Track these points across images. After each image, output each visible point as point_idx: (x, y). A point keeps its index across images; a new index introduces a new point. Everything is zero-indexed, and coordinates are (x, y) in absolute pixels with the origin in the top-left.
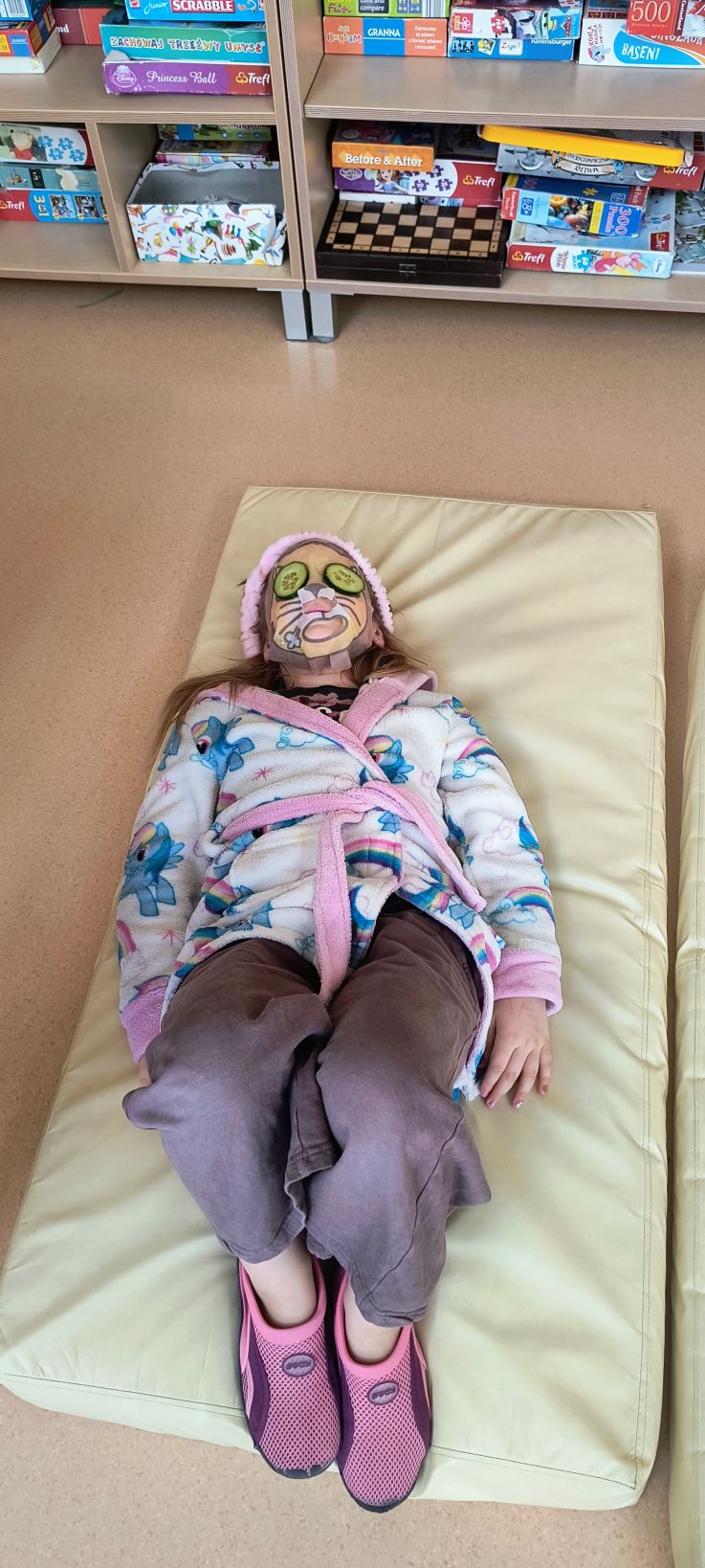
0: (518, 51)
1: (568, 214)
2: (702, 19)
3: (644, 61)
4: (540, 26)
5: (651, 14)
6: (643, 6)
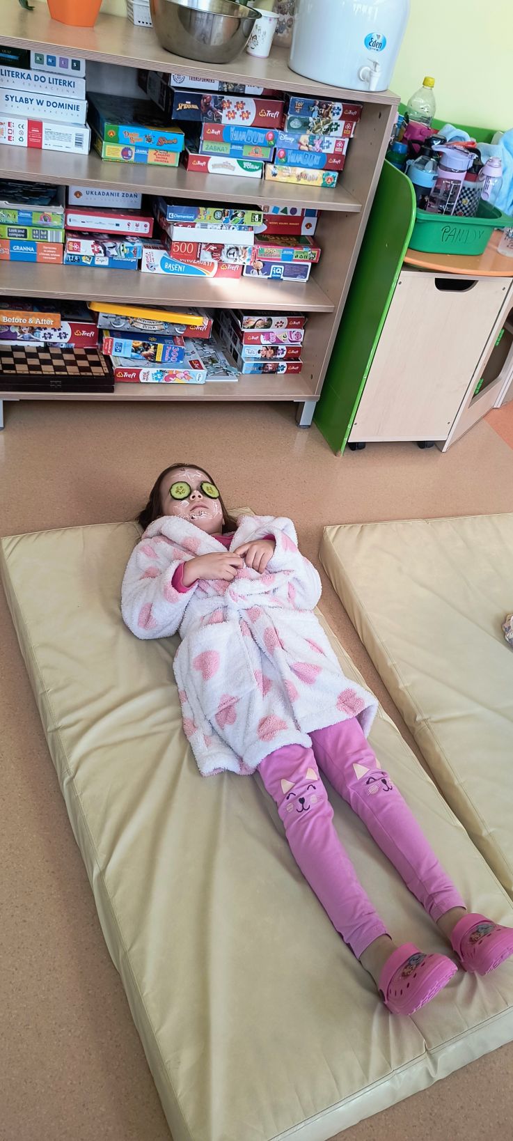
0: (106, 263)
1: (143, 351)
2: (209, 253)
3: (177, 272)
4: (120, 251)
5: (183, 249)
6: (179, 245)
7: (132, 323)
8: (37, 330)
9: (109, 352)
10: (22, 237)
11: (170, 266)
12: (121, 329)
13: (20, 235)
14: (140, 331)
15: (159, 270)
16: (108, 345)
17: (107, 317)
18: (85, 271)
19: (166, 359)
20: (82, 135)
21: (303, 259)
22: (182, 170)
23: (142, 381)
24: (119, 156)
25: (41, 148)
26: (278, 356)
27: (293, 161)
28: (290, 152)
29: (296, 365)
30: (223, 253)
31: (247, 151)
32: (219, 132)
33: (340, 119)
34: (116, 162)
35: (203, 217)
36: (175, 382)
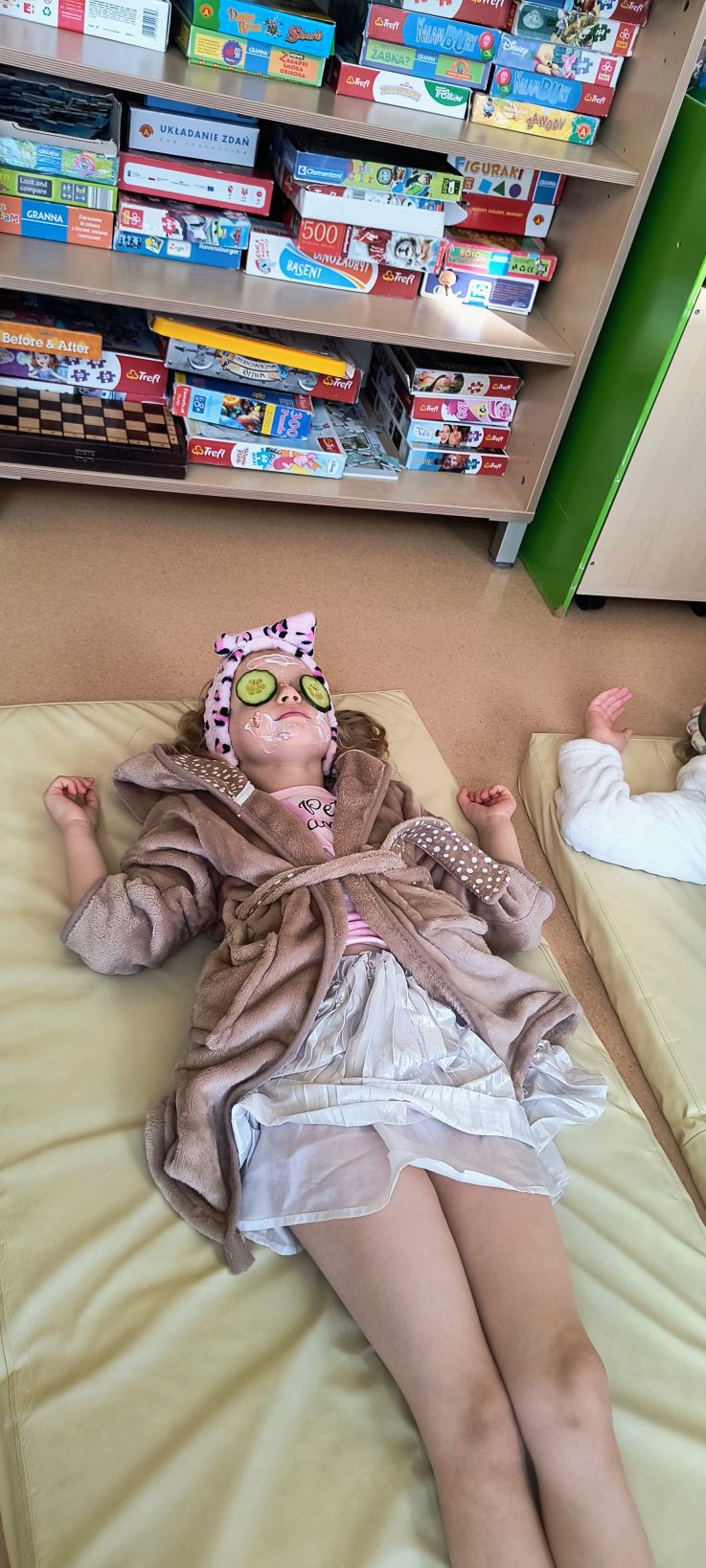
0: (186, 252)
1: (240, 414)
2: (365, 246)
3: (307, 278)
4: (210, 232)
5: (320, 234)
6: (313, 227)
7: (225, 364)
8: (63, 364)
9: (183, 412)
10: (42, 195)
11: (296, 267)
12: (205, 373)
13: (40, 191)
14: (237, 379)
15: (277, 273)
16: (181, 399)
17: (182, 349)
18: (150, 267)
19: (280, 432)
20: (155, 14)
21: (525, 272)
22: (327, 92)
23: (235, 465)
24: (218, 57)
25: (82, 33)
26: (468, 444)
27: (522, 92)
28: (519, 75)
29: (496, 461)
30: (388, 249)
31: (444, 67)
32: (397, 24)
33: (613, 17)
34: (213, 67)
35: (357, 178)
36: (289, 471)
